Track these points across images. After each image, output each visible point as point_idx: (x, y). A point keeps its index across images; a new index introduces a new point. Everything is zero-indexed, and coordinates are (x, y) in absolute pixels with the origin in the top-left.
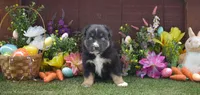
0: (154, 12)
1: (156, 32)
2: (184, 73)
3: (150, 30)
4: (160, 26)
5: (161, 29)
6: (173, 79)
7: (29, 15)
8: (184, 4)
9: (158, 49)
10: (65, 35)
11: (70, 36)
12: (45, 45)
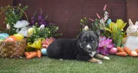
0: (105, 9)
1: (106, 22)
2: (125, 51)
3: (102, 21)
4: (109, 18)
5: (110, 20)
6: (118, 55)
7: (17, 13)
8: (126, 3)
9: (107, 34)
10: (42, 26)
11: (45, 27)
12: (28, 34)
